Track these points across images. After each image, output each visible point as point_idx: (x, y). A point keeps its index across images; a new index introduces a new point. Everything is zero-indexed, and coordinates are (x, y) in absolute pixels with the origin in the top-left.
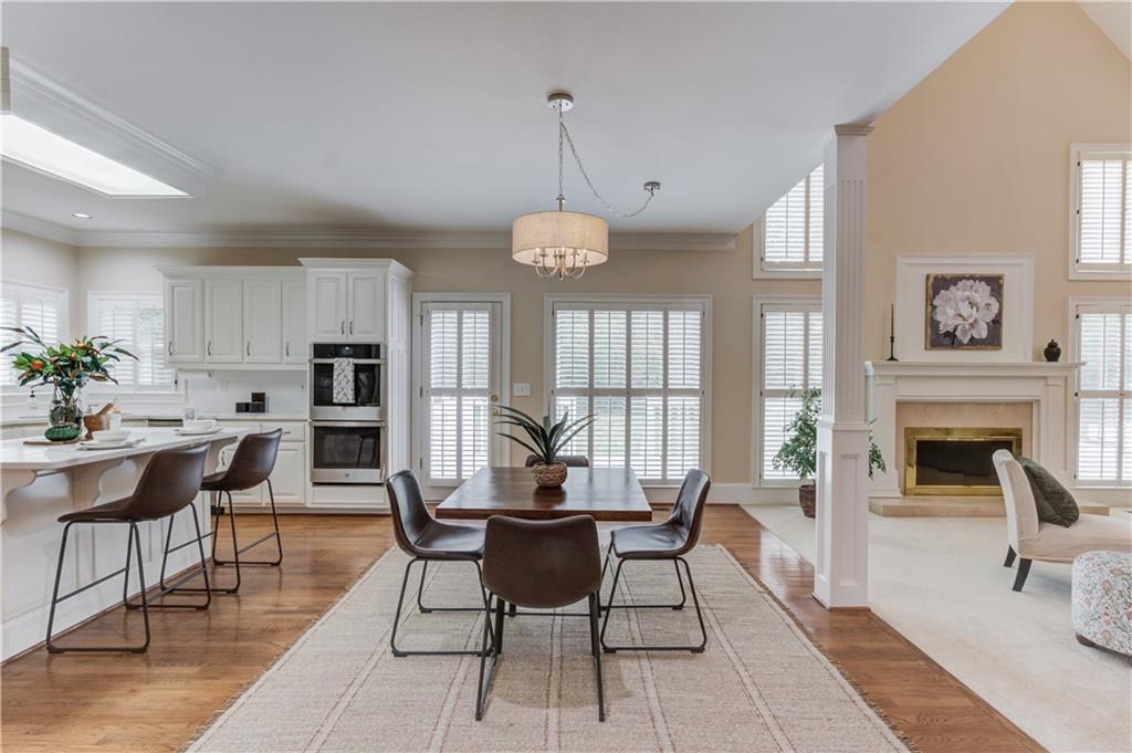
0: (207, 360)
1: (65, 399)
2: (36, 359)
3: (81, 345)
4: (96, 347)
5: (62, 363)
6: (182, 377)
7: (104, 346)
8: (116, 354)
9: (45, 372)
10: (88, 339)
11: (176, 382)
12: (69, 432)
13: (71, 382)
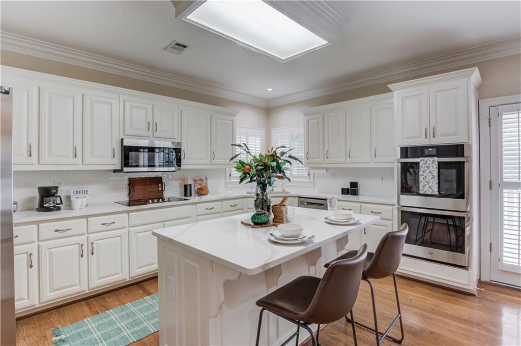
0: (326, 162)
1: (262, 193)
2: (247, 164)
3: (270, 154)
4: (278, 155)
5: (260, 168)
6: (312, 172)
7: (283, 154)
8: (289, 159)
9: (251, 174)
10: (274, 150)
11: (309, 175)
12: (264, 219)
13: (265, 181)
